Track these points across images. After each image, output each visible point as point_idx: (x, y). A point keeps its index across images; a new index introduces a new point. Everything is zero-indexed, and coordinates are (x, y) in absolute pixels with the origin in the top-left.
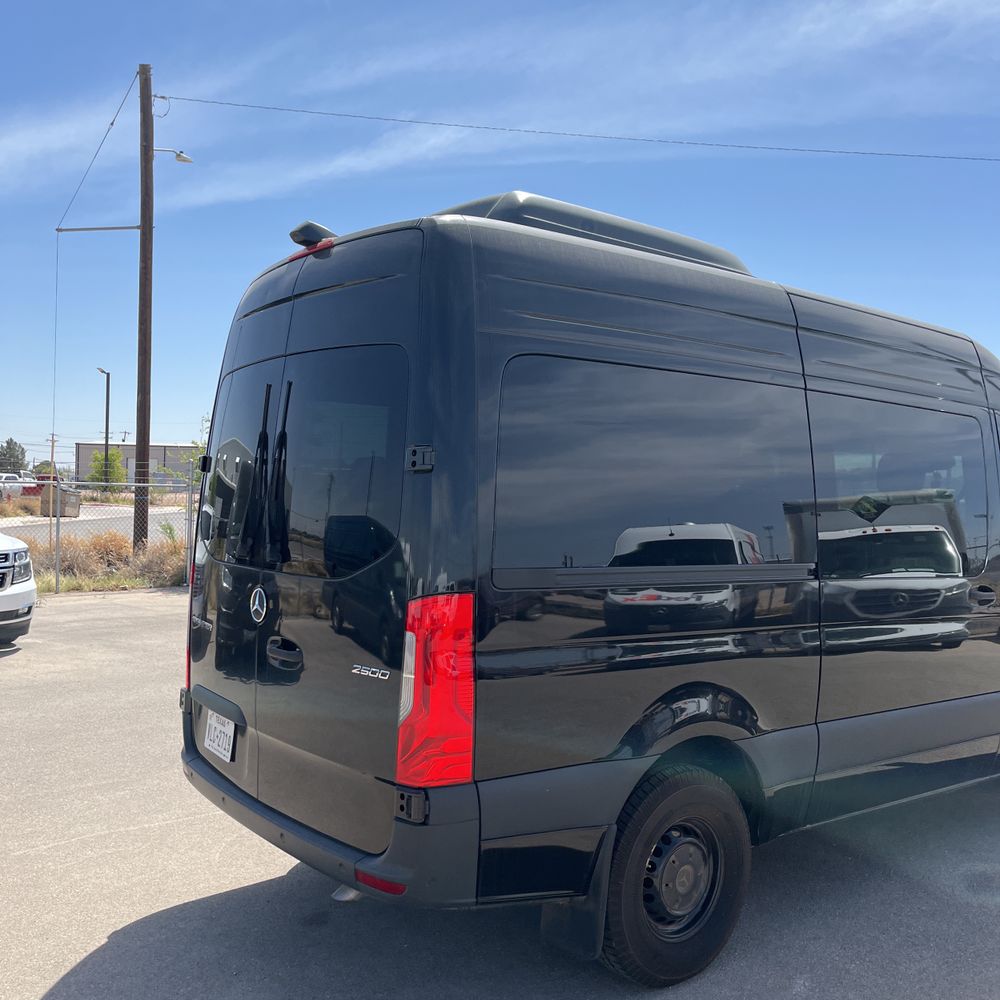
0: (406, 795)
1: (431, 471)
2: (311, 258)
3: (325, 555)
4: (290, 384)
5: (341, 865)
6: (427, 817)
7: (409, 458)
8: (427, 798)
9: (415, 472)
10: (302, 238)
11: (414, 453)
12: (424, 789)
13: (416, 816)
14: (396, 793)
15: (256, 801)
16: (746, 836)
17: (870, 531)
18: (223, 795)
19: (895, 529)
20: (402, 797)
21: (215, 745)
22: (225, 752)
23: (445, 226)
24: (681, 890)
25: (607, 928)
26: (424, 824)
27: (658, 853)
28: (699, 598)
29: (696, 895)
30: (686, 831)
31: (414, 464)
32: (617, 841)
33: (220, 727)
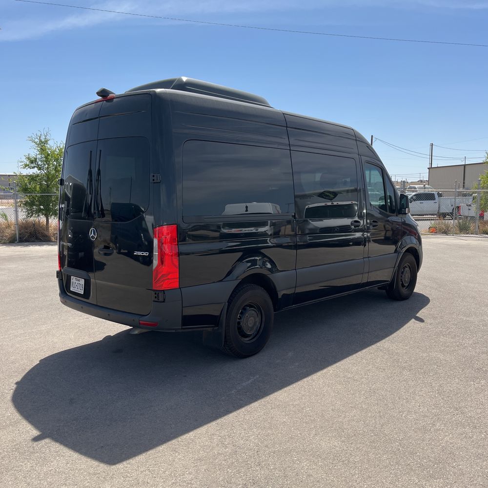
0: (157, 293)
1: (160, 182)
2: (105, 101)
3: (112, 217)
4: (101, 151)
5: (133, 320)
6: (164, 299)
7: (151, 178)
8: (164, 293)
9: (154, 183)
10: (101, 94)
11: (154, 176)
12: (163, 290)
13: (161, 299)
14: (153, 293)
15: (97, 305)
16: (272, 308)
17: (329, 204)
18: (81, 306)
19: (340, 203)
20: (156, 294)
21: (76, 289)
22: (81, 291)
23: (160, 93)
24: (250, 326)
25: (225, 337)
26: (164, 302)
27: (242, 313)
28: (257, 230)
29: (255, 328)
30: (251, 306)
31: (154, 180)
32: (228, 309)
33: (77, 282)
